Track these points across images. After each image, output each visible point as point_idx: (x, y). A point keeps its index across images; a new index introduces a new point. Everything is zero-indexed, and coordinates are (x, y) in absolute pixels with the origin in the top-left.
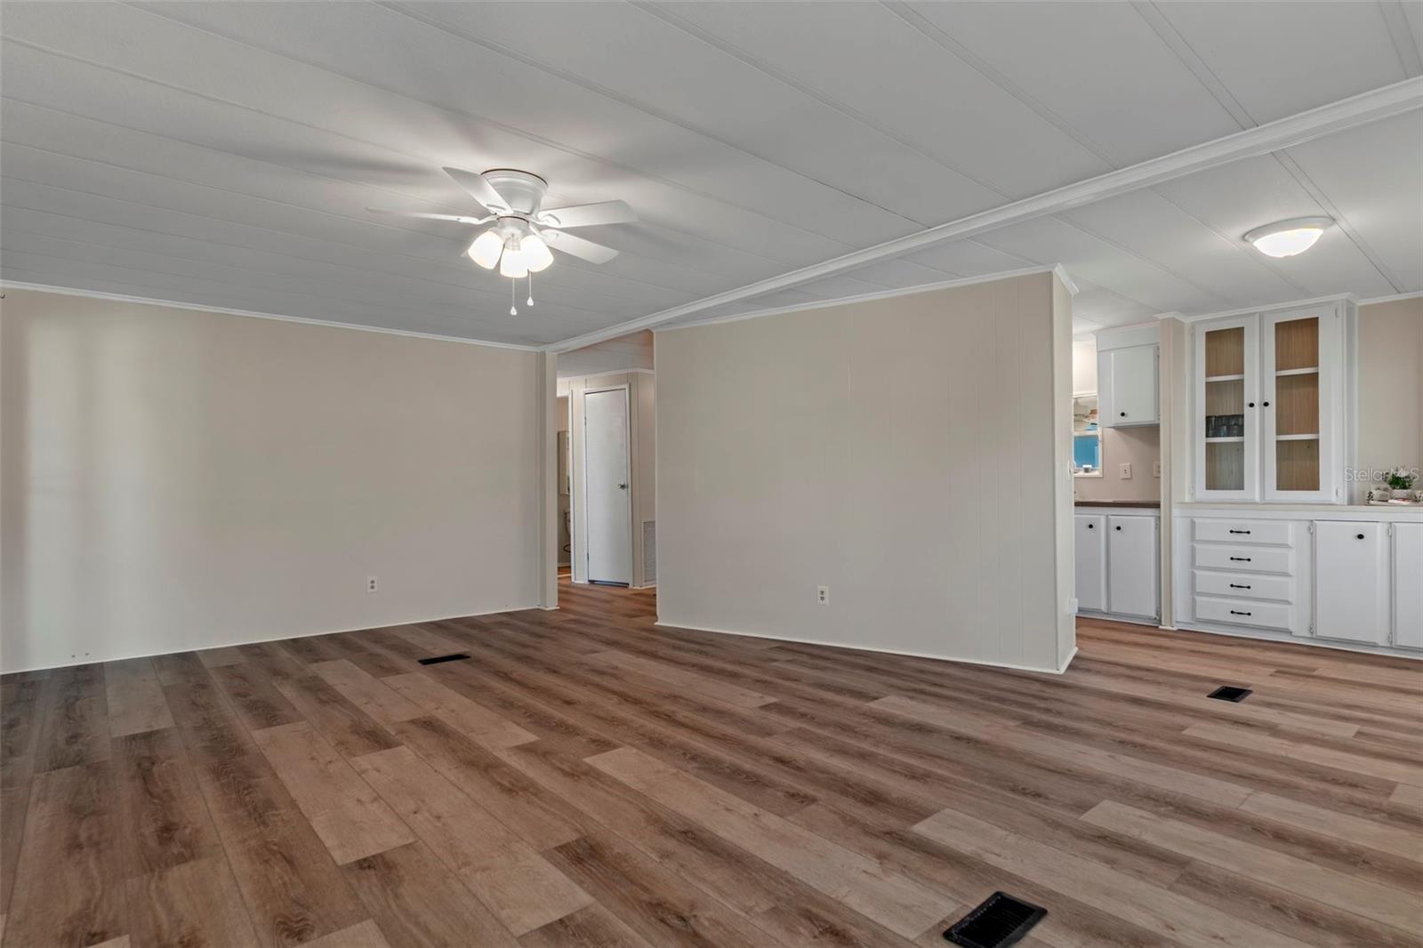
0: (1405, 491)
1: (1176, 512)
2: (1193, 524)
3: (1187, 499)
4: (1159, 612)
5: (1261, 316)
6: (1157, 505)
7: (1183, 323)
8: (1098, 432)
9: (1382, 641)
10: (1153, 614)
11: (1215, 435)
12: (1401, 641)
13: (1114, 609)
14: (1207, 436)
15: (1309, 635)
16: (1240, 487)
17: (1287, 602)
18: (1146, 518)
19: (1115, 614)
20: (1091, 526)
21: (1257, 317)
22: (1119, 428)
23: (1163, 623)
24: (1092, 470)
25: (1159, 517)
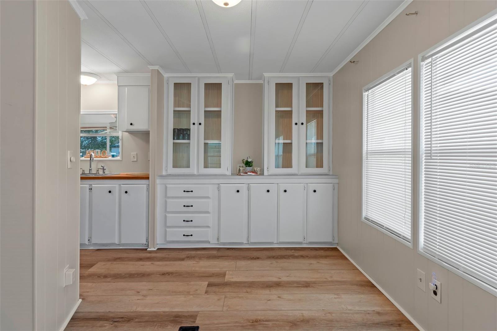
0: (250, 168)
1: (158, 181)
2: (166, 188)
3: (164, 173)
4: (147, 240)
5: (199, 79)
6: (147, 178)
7: (164, 77)
8: (120, 134)
9: (245, 242)
10: (145, 242)
11: (178, 139)
12: (252, 240)
13: (123, 242)
14: (174, 139)
15: (217, 242)
16: (188, 167)
17: (208, 227)
18: (142, 185)
19: (124, 245)
20: (110, 192)
21: (197, 78)
22: (131, 132)
23: (149, 247)
24: (116, 156)
25: (149, 185)
